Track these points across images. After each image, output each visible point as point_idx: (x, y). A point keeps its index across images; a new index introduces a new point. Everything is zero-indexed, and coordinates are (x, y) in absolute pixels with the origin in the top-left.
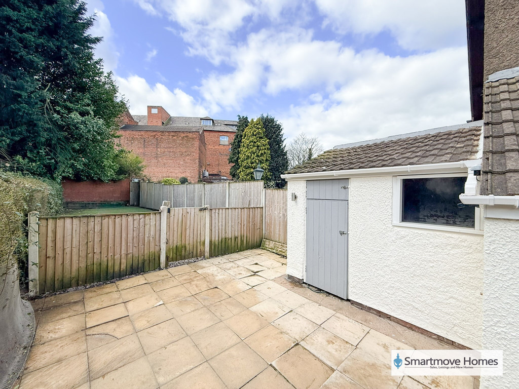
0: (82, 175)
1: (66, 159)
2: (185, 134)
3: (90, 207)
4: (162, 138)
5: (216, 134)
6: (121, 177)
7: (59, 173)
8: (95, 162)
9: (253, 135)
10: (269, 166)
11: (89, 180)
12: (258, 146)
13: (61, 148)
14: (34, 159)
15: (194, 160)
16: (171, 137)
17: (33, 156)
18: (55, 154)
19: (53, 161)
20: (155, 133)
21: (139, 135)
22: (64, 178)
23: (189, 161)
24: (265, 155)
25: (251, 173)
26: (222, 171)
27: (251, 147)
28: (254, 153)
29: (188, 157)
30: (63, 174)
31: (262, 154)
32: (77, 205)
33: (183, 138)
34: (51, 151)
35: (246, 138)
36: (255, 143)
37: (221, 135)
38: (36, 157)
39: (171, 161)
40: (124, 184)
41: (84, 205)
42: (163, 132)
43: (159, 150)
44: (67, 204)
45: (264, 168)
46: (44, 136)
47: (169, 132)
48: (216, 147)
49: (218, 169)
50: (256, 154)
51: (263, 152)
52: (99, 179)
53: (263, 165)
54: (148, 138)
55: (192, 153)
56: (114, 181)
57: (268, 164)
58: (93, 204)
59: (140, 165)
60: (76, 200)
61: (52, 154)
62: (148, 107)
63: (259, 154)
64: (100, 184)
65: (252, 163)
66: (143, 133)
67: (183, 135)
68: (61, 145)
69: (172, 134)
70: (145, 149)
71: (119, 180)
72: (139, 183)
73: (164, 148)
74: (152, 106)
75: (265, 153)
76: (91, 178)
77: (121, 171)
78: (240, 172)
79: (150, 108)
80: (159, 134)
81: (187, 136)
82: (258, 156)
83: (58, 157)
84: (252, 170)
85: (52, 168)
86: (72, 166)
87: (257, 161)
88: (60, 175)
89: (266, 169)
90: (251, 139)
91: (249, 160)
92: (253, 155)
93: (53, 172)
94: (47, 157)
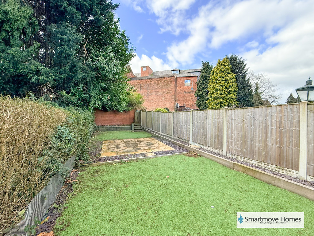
0: (107, 107)
1: (96, 94)
2: (166, 79)
3: (112, 130)
4: (151, 83)
5: (182, 79)
6: (130, 108)
7: (91, 104)
8: (115, 96)
9: (221, 71)
10: (237, 96)
11: (112, 111)
12: (226, 80)
13: (93, 86)
14: (75, 93)
15: (171, 96)
16: (156, 82)
17: (75, 91)
18: (89, 91)
19: (88, 95)
20: (146, 80)
21: (137, 83)
22: (95, 109)
23: (168, 97)
24: (233, 87)
25: (221, 103)
26: (186, 104)
27: (220, 81)
28: (223, 86)
29: (167, 94)
30: (95, 106)
31: (230, 86)
32: (104, 128)
33: (164, 81)
34: (87, 89)
35: (214, 75)
36: (223, 78)
37: (186, 79)
38: (77, 92)
39: (156, 98)
40: (131, 113)
41: (108, 128)
42: (151, 79)
43: (149, 91)
44: (99, 127)
45: (233, 98)
46: (81, 75)
47: (155, 78)
48: (182, 88)
49: (184, 103)
50: (224, 87)
51: (231, 84)
52: (117, 110)
53: (232, 95)
54: (143, 84)
55: (170, 91)
56: (125, 111)
57: (235, 94)
58: (113, 127)
59: (140, 100)
60: (104, 125)
61: (88, 91)
62: (141, 67)
63: (228, 87)
64: (117, 113)
65: (221, 94)
66: (140, 81)
67: (164, 80)
68: (94, 84)
69: (157, 80)
70: (141, 91)
71: (129, 110)
72: (140, 112)
73: (152, 89)
74: (143, 67)
75: (233, 85)
76: (112, 109)
77: (130, 105)
78: (210, 102)
79: (142, 68)
80: (149, 81)
81: (166, 80)
82: (226, 88)
83: (91, 92)
84: (222, 100)
85: (88, 101)
86: (101, 100)
87: (226, 92)
88: (93, 106)
89: (234, 99)
90: (219, 75)
91: (218, 93)
92: (221, 87)
93: (88, 104)
94: (83, 92)
